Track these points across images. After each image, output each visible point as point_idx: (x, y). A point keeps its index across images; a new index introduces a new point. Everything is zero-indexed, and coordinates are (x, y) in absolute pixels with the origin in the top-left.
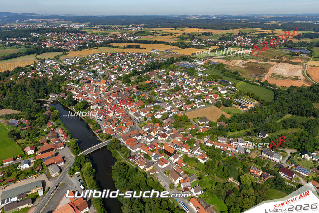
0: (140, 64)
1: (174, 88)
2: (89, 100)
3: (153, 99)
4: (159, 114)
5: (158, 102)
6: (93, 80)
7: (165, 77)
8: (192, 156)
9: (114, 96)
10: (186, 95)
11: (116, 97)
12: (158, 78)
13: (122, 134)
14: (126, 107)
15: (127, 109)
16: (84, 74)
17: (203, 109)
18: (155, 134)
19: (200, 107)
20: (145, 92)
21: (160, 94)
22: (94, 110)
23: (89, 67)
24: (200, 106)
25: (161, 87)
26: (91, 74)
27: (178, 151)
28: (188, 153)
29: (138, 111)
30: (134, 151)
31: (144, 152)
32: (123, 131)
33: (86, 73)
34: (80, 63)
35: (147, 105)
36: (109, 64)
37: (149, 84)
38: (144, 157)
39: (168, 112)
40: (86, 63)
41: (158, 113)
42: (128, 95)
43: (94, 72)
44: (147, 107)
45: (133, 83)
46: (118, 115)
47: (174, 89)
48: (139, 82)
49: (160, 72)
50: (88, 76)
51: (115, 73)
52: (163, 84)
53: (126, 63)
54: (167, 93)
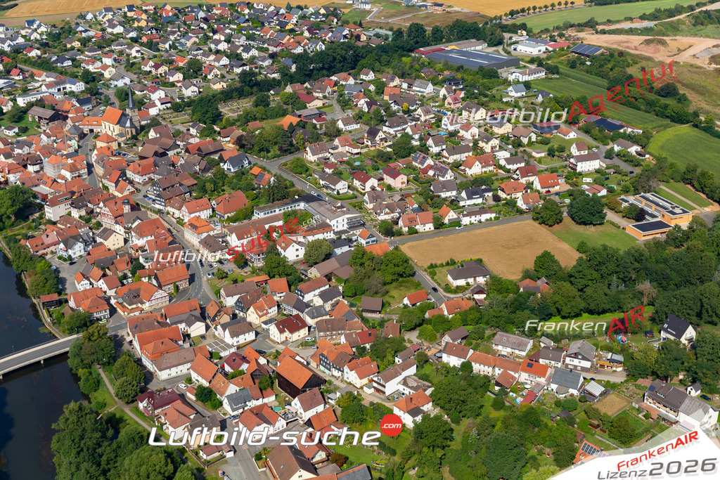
0: (279, 49)
1: (389, 146)
2: (45, 184)
3: (293, 185)
4: (299, 243)
5: (308, 199)
6: (77, 111)
7: (362, 103)
8: (376, 401)
9: (138, 173)
10: (431, 173)
11: (146, 178)
12: (337, 107)
13: (137, 313)
14: (177, 214)
15: (180, 221)
16: (49, 86)
17: (484, 230)
18: (264, 318)
19: (471, 224)
20: (268, 158)
21: (327, 170)
22: (54, 223)
23: (73, 60)
24: (474, 219)
25: (336, 142)
26: (78, 87)
27: (330, 383)
28: (365, 388)
29: (218, 230)
30: (163, 375)
31: (200, 379)
32: (142, 303)
33: (56, 84)
34: (44, 46)
35: (261, 210)
36: (158, 50)
37: (292, 129)
38: (193, 398)
39: (339, 238)
40: (69, 46)
41: (294, 238)
42: (197, 168)
43: (90, 78)
44: (262, 215)
45: (232, 123)
46: (141, 242)
47: (389, 150)
48: (255, 119)
49: (351, 81)
50: (65, 94)
51: (173, 85)
52: (350, 132)
53: (223, 46)
54: (357, 163)
